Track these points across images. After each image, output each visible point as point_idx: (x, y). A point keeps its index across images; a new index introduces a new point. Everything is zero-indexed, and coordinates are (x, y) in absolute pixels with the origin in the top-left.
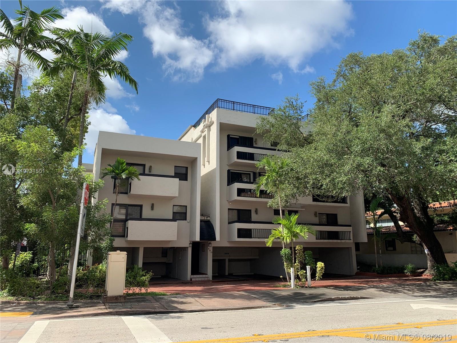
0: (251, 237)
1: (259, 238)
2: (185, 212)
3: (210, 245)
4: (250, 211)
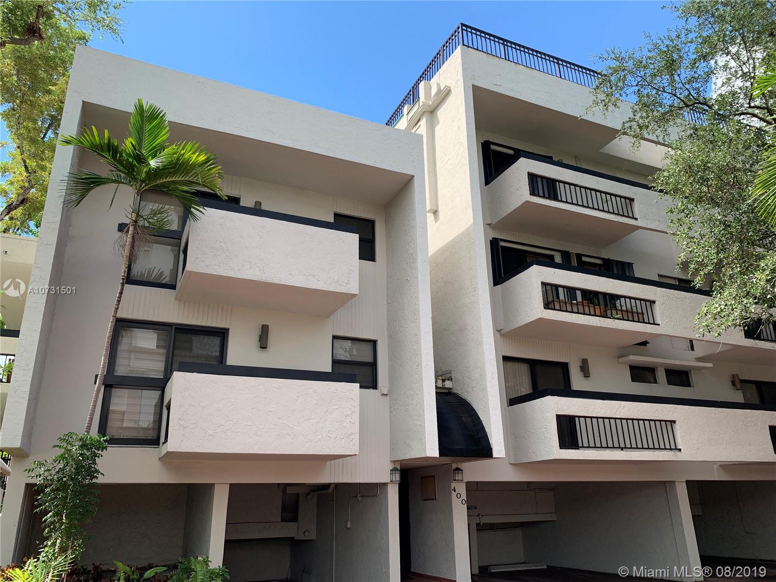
2: (370, 359)
3: (459, 477)
4: (565, 366)
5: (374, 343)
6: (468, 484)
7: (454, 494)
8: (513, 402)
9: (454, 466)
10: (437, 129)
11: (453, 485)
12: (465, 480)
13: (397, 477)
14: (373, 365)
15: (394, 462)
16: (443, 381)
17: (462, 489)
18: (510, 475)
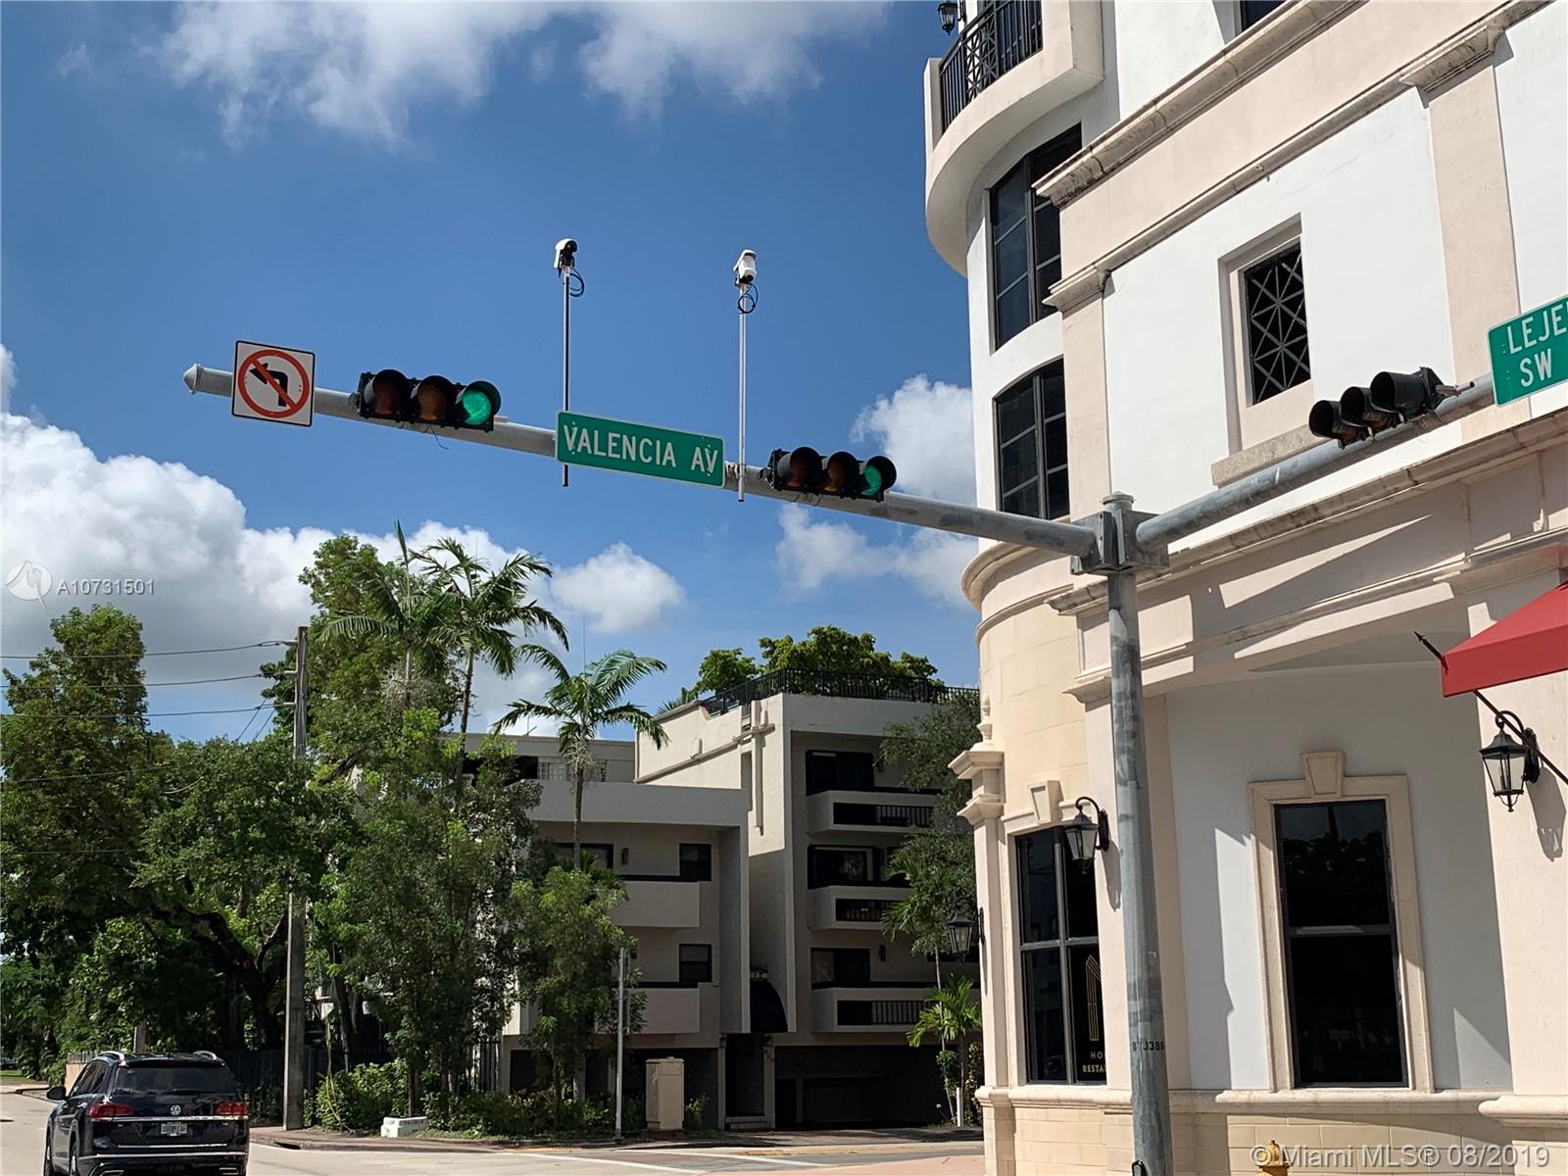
0: (869, 1022)
1: (890, 1024)
2: (706, 959)
3: (769, 1043)
4: (865, 953)
5: (709, 946)
6: (777, 1048)
7: (765, 1056)
8: (815, 986)
9: (766, 1035)
10: (764, 749)
11: (765, 1048)
12: (775, 1045)
13: (725, 1044)
14: (709, 964)
15: (722, 1033)
16: (761, 974)
17: (772, 1052)
18: (810, 1041)
